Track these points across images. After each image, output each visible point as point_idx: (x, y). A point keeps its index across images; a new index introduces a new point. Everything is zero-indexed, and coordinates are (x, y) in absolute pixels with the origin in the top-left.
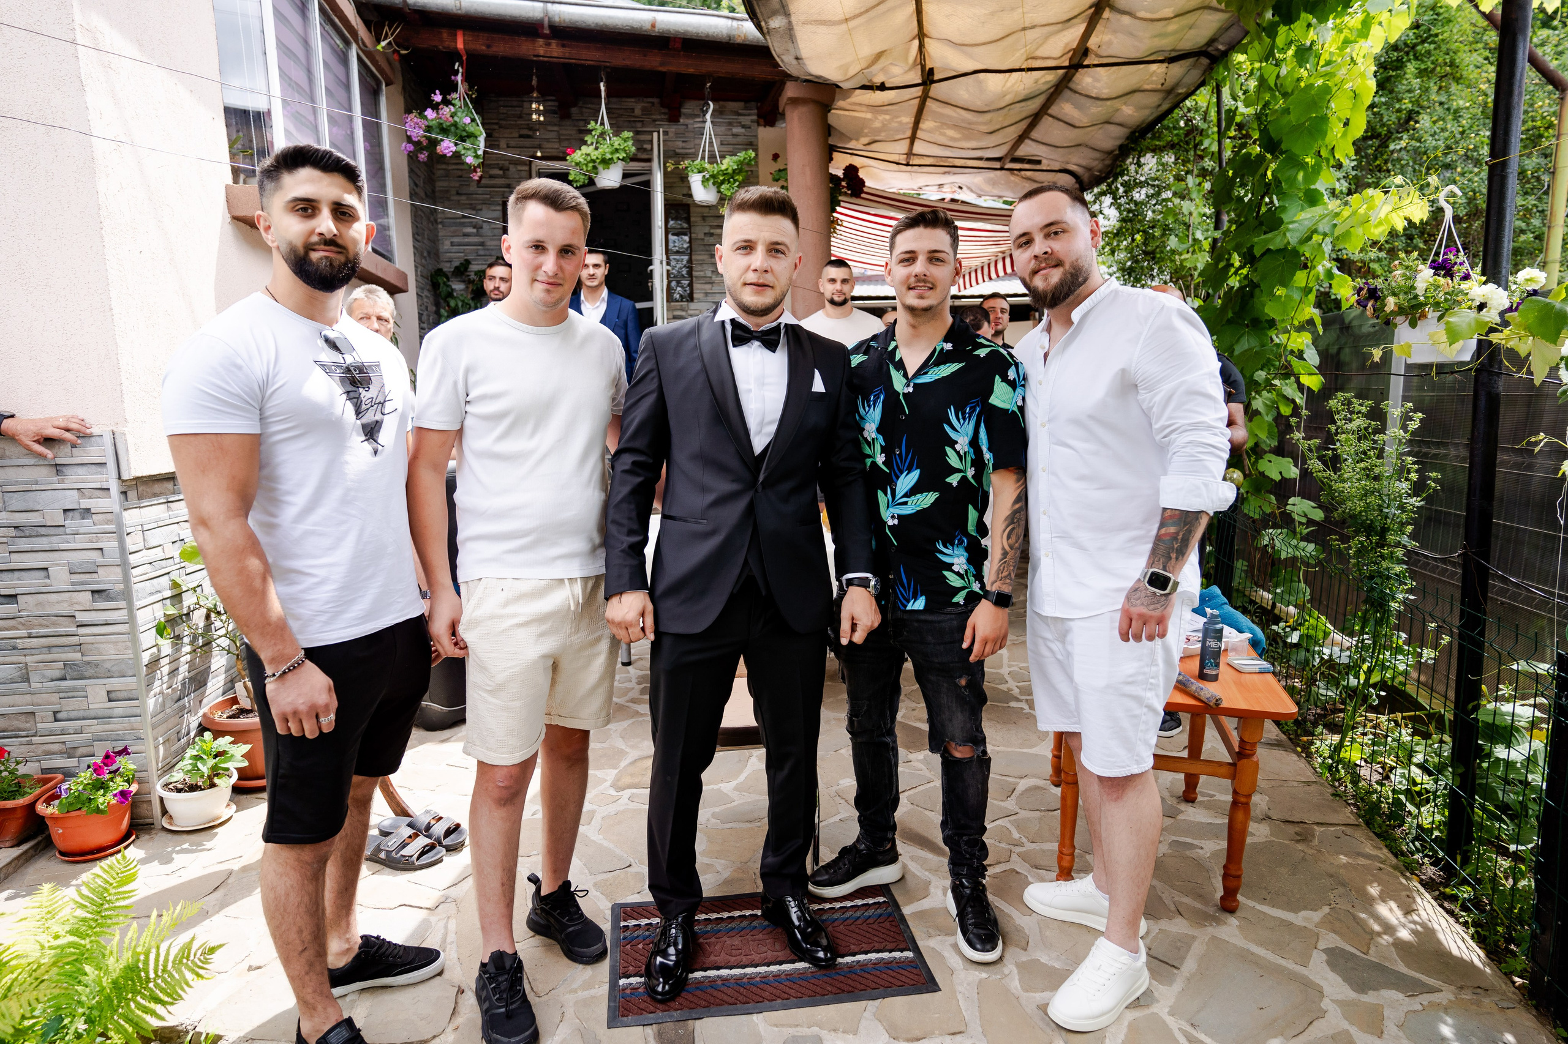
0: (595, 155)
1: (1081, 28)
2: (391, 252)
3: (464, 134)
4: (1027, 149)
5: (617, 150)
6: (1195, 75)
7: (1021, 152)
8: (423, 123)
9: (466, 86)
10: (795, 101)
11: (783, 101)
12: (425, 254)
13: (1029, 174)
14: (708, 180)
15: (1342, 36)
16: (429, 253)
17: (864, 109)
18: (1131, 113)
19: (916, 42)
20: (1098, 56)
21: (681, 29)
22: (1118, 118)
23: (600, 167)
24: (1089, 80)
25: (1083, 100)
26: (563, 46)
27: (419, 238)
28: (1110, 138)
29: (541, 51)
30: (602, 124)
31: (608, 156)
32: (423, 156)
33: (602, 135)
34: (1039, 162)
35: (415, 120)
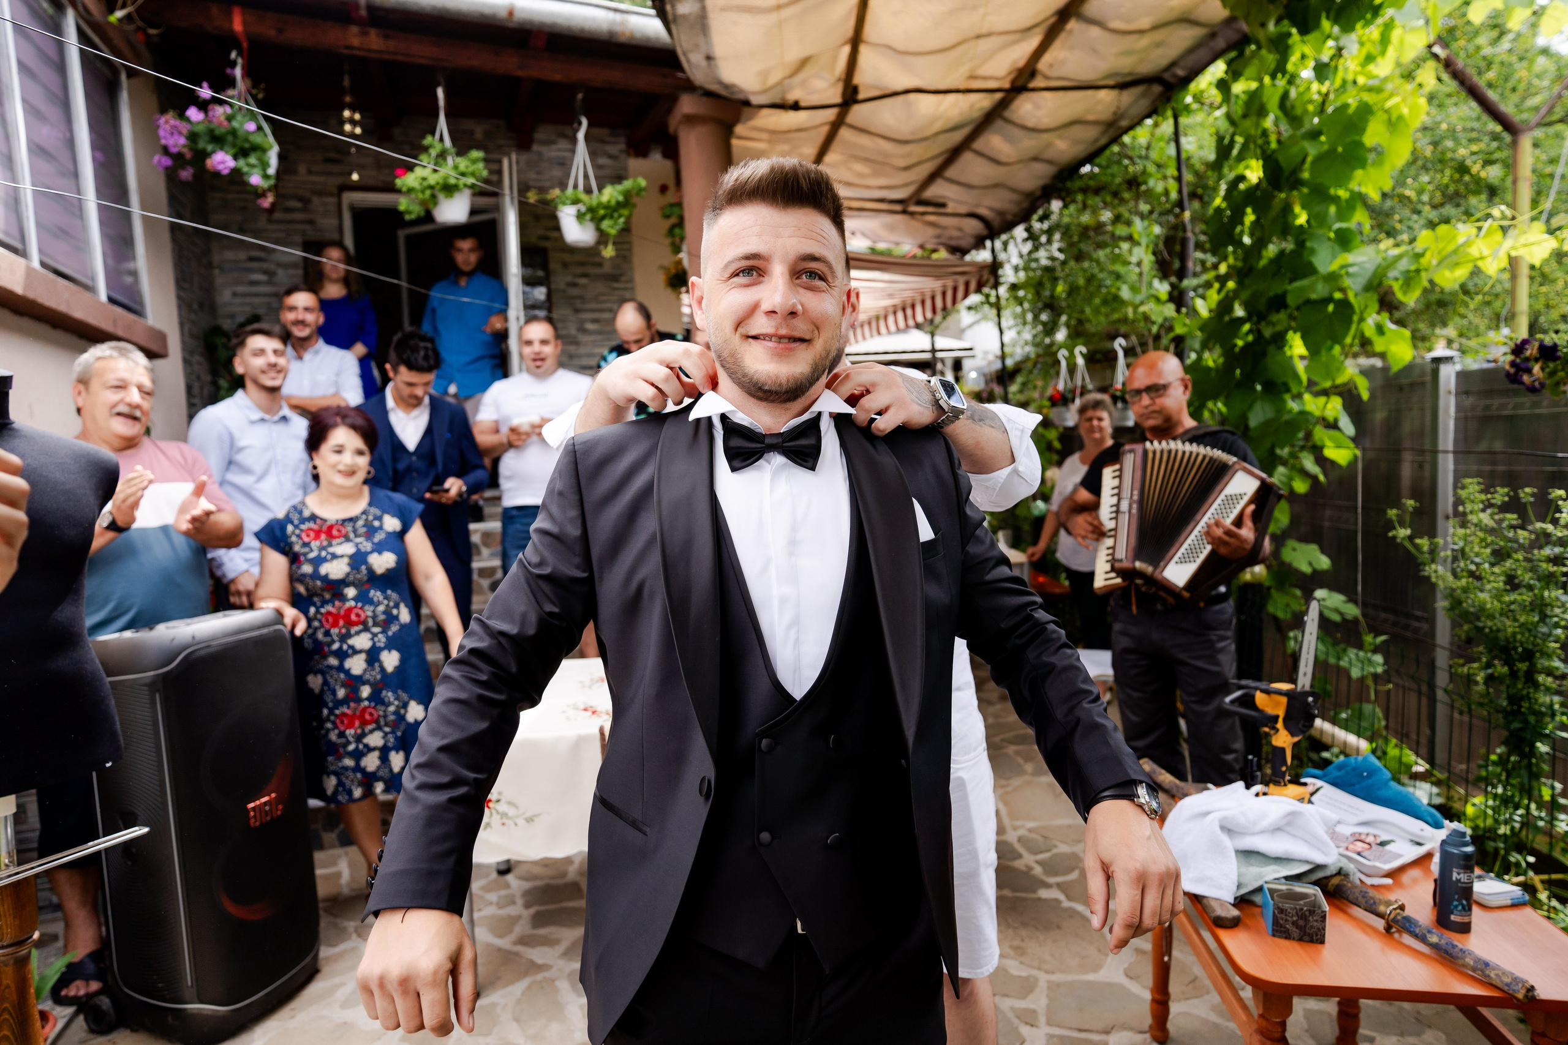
0: (433, 179)
1: (1034, 42)
2: (141, 303)
3: (247, 145)
4: (936, 190)
5: (463, 174)
6: (1144, 105)
7: (933, 192)
8: (184, 127)
9: (249, 82)
10: (691, 120)
11: (674, 120)
12: (195, 306)
13: (932, 218)
14: (584, 214)
15: (1364, 51)
16: (201, 306)
17: (765, 136)
18: (1064, 148)
19: (846, 50)
20: (1046, 77)
21: (548, 20)
22: (1049, 154)
23: (441, 196)
24: (1027, 108)
25: (1016, 132)
26: (386, 37)
27: (186, 285)
28: (1032, 178)
29: (355, 42)
30: (441, 139)
31: (452, 181)
32: (186, 174)
33: (442, 155)
34: (943, 205)
35: (172, 122)
